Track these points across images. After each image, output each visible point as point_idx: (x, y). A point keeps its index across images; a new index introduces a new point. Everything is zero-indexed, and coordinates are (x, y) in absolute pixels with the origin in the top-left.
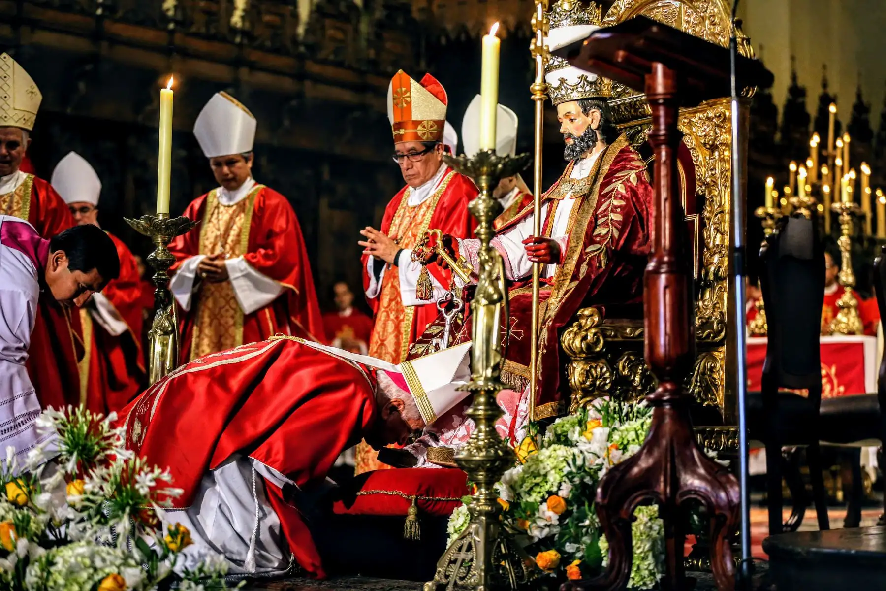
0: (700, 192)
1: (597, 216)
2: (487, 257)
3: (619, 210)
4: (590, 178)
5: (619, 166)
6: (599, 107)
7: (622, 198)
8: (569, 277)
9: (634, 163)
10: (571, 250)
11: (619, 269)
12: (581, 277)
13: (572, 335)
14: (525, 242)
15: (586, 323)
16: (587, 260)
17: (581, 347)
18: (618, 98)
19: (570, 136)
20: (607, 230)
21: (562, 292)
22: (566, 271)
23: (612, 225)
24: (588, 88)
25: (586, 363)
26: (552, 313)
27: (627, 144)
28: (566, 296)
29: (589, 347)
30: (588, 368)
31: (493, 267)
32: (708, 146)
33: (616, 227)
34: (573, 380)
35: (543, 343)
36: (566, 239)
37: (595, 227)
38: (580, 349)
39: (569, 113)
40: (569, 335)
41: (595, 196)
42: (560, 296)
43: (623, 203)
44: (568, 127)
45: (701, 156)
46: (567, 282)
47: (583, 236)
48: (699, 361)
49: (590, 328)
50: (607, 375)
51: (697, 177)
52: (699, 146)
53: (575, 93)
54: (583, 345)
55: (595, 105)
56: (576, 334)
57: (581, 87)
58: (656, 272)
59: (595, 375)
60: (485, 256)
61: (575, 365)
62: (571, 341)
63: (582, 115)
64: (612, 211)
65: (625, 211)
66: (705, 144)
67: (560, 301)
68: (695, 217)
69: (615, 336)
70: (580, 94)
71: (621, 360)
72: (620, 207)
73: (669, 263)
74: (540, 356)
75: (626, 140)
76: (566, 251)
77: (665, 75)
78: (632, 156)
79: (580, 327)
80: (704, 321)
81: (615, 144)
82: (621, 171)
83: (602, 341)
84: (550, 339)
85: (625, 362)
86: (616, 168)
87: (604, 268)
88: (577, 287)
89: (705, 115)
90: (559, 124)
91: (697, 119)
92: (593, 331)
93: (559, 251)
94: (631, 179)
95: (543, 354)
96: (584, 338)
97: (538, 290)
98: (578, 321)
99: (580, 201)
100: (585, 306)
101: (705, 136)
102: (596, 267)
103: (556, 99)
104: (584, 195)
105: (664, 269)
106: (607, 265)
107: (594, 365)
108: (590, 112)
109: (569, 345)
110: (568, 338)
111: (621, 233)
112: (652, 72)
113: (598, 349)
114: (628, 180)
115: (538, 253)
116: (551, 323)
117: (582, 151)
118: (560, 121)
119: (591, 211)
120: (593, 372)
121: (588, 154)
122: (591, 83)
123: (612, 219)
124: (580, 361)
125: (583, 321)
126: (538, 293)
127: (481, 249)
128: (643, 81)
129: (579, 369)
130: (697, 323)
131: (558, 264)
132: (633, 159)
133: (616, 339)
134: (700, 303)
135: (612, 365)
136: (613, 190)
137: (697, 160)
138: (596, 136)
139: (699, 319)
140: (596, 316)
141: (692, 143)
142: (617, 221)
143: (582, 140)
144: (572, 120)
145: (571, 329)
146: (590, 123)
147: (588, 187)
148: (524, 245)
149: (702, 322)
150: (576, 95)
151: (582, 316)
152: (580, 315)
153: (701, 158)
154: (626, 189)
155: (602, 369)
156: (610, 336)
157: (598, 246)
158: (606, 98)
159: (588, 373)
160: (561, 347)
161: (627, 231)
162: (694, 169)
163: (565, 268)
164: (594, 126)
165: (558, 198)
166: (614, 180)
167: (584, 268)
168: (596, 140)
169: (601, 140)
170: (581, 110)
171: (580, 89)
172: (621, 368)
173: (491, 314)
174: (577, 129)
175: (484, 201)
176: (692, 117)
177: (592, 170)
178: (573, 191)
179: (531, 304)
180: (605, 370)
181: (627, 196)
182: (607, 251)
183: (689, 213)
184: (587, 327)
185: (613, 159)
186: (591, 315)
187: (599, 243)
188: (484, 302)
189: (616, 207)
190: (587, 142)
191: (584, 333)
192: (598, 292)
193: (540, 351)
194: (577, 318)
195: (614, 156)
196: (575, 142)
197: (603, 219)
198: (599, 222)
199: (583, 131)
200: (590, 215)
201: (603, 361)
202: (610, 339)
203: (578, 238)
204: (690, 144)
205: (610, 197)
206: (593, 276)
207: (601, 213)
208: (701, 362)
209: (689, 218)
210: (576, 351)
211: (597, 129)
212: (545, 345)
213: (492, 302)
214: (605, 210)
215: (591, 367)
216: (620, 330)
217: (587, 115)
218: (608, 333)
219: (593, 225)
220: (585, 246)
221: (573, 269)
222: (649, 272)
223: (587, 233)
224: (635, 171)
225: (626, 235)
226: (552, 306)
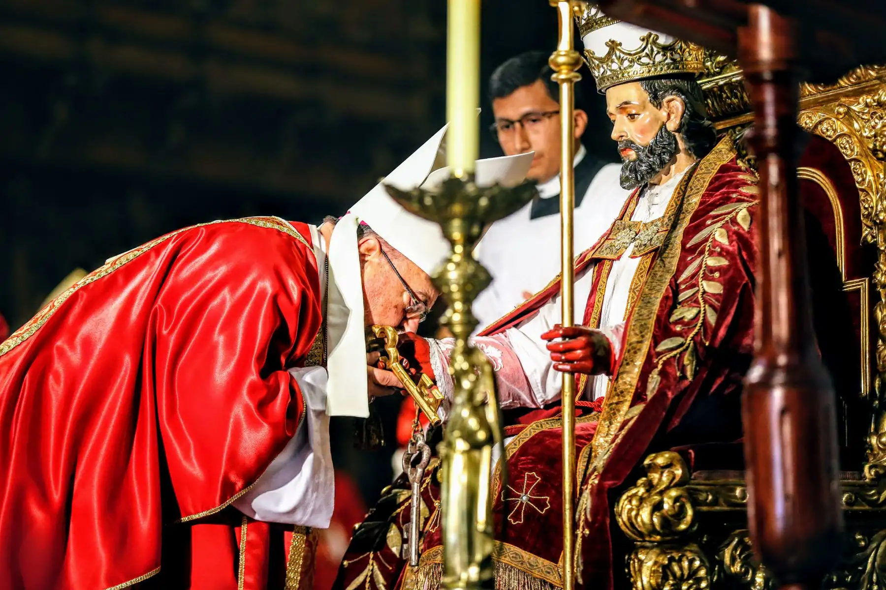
0: (869, 238)
1: (678, 286)
2: (465, 366)
3: (717, 275)
4: (666, 220)
5: (717, 196)
6: (680, 91)
7: (724, 253)
8: (629, 398)
9: (744, 190)
10: (631, 350)
11: (719, 381)
12: (650, 395)
13: (634, 502)
14: (548, 337)
15: (660, 479)
16: (660, 367)
17: (652, 524)
18: (719, 73)
19: (630, 144)
20: (695, 311)
21: (616, 425)
22: (622, 387)
23: (705, 302)
24: (659, 58)
25: (663, 552)
26: (599, 462)
27: (732, 155)
28: (623, 432)
29: (666, 522)
30: (666, 562)
31: (476, 383)
32: (881, 155)
33: (711, 306)
34: (639, 584)
35: (583, 518)
36: (622, 330)
37: (674, 307)
38: (650, 527)
39: (626, 103)
40: (630, 502)
41: (677, 250)
42: (613, 432)
43: (724, 262)
44: (625, 129)
45: (869, 173)
46: (625, 407)
47: (652, 322)
48: (874, 545)
49: (668, 488)
50: (702, 573)
51: (863, 211)
52: (867, 156)
53: (637, 67)
54: (655, 520)
55: (674, 88)
56: (642, 500)
57: (647, 55)
58: (766, 384)
59: (678, 573)
60: (461, 363)
61: (641, 556)
62: (634, 513)
63: (651, 106)
64: (705, 278)
65: (727, 277)
66: (875, 151)
67: (613, 441)
68: (862, 285)
69: (715, 502)
70: (645, 69)
71: (727, 546)
72: (719, 269)
73: (788, 368)
74: (579, 540)
75: (731, 150)
76: (621, 350)
77: (775, 28)
78: (741, 177)
79: (650, 487)
80: (881, 472)
81: (710, 156)
82: (721, 205)
83: (690, 512)
84: (595, 510)
85: (735, 549)
86: (712, 200)
87: (690, 379)
88: (642, 415)
89: (876, 98)
90: (610, 125)
91: (862, 106)
92: (674, 493)
93: (608, 349)
94: (739, 219)
95: (583, 536)
96: (658, 507)
97: (573, 423)
98: (646, 476)
99: (649, 260)
100: (658, 448)
101: (875, 136)
102: (675, 378)
103: (602, 79)
104: (656, 250)
105: (779, 378)
106: (696, 374)
107: (676, 556)
108: (665, 100)
109: (629, 519)
110: (629, 506)
111: (722, 314)
112: (748, 23)
113: (683, 527)
114: (734, 221)
115: (570, 356)
116: (596, 482)
117: (652, 170)
118: (612, 118)
119: (669, 277)
120: (676, 568)
121: (664, 177)
122: (665, 49)
123: (704, 292)
124: (652, 548)
125: (655, 476)
126: (573, 429)
127: (453, 352)
128: (734, 40)
129: (650, 563)
130: (867, 475)
131: (608, 374)
132: (744, 183)
133: (717, 508)
134: (874, 440)
135: (711, 556)
136: (706, 240)
137: (864, 180)
138: (676, 143)
139: (870, 468)
140: (678, 467)
141: (852, 150)
142: (714, 295)
143: (651, 151)
144: (632, 117)
145: (634, 491)
146: (665, 120)
147: (662, 235)
148: (545, 342)
149: (877, 473)
150: (637, 71)
151: (652, 467)
152: (649, 465)
153: (869, 176)
154: (729, 237)
155: (691, 562)
156: (705, 503)
157: (680, 340)
158: (694, 74)
159: (665, 572)
160: (616, 523)
161: (733, 311)
162: (858, 196)
163: (620, 382)
164: (672, 126)
165: (609, 256)
166: (709, 222)
167: (654, 381)
168: (677, 150)
169: (687, 151)
170: (647, 97)
171: (645, 60)
172: (727, 560)
173: (473, 467)
174: (643, 132)
175: (458, 265)
176: (852, 103)
177: (670, 206)
178: (637, 242)
179: (560, 448)
180: (697, 563)
181: (731, 248)
182: (695, 349)
183: (850, 276)
184: (663, 487)
185: (707, 184)
186: (669, 466)
187: (679, 334)
188: (461, 445)
189: (712, 270)
190: (659, 155)
191: (657, 498)
192: (681, 423)
193: (579, 532)
194: (644, 472)
195: (708, 179)
196: (638, 155)
197: (689, 293)
198: (682, 297)
199: (653, 134)
200: (665, 286)
201: (694, 547)
202: (705, 508)
203: (643, 327)
204: (849, 152)
205: (702, 252)
206: (670, 395)
207: (684, 282)
208: (878, 547)
209: (851, 285)
210: (643, 530)
211: (678, 131)
212: (586, 520)
213: (476, 446)
214: (694, 275)
215: (671, 560)
216: (723, 491)
217: (659, 106)
218: (702, 497)
219: (671, 302)
220: (656, 341)
221: (635, 382)
222: (753, 386)
223: (658, 317)
224: (745, 205)
225: (729, 319)
226: (600, 451)
